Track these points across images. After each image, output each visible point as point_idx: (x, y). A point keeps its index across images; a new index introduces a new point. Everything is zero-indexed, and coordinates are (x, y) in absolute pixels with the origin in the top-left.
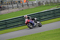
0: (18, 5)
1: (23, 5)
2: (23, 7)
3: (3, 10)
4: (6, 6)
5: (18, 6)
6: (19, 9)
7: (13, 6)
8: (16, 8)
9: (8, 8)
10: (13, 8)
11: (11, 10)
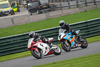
0: (77, 3)
1: (86, 3)
2: (86, 6)
3: (53, 10)
4: (57, 4)
5: (78, 5)
6: (80, 9)
7: (69, 4)
8: (75, 8)
9: (61, 8)
10: (70, 8)
11: (66, 11)
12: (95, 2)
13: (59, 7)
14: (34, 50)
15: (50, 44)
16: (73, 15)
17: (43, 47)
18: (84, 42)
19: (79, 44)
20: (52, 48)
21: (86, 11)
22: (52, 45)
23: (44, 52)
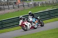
0: (13, 6)
1: (19, 6)
2: (19, 8)
4: (2, 7)
5: (14, 7)
6: (15, 10)
7: (9, 7)
8: (12, 9)
9: (4, 9)
10: (9, 9)
11: (7, 11)
12: (24, 6)
13: (3, 9)
14: (23, 26)
15: (31, 23)
16: (11, 13)
17: (28, 24)
18: (42, 23)
19: (40, 24)
20: (33, 25)
21: (18, 11)
22: (32, 23)
23: (28, 27)
